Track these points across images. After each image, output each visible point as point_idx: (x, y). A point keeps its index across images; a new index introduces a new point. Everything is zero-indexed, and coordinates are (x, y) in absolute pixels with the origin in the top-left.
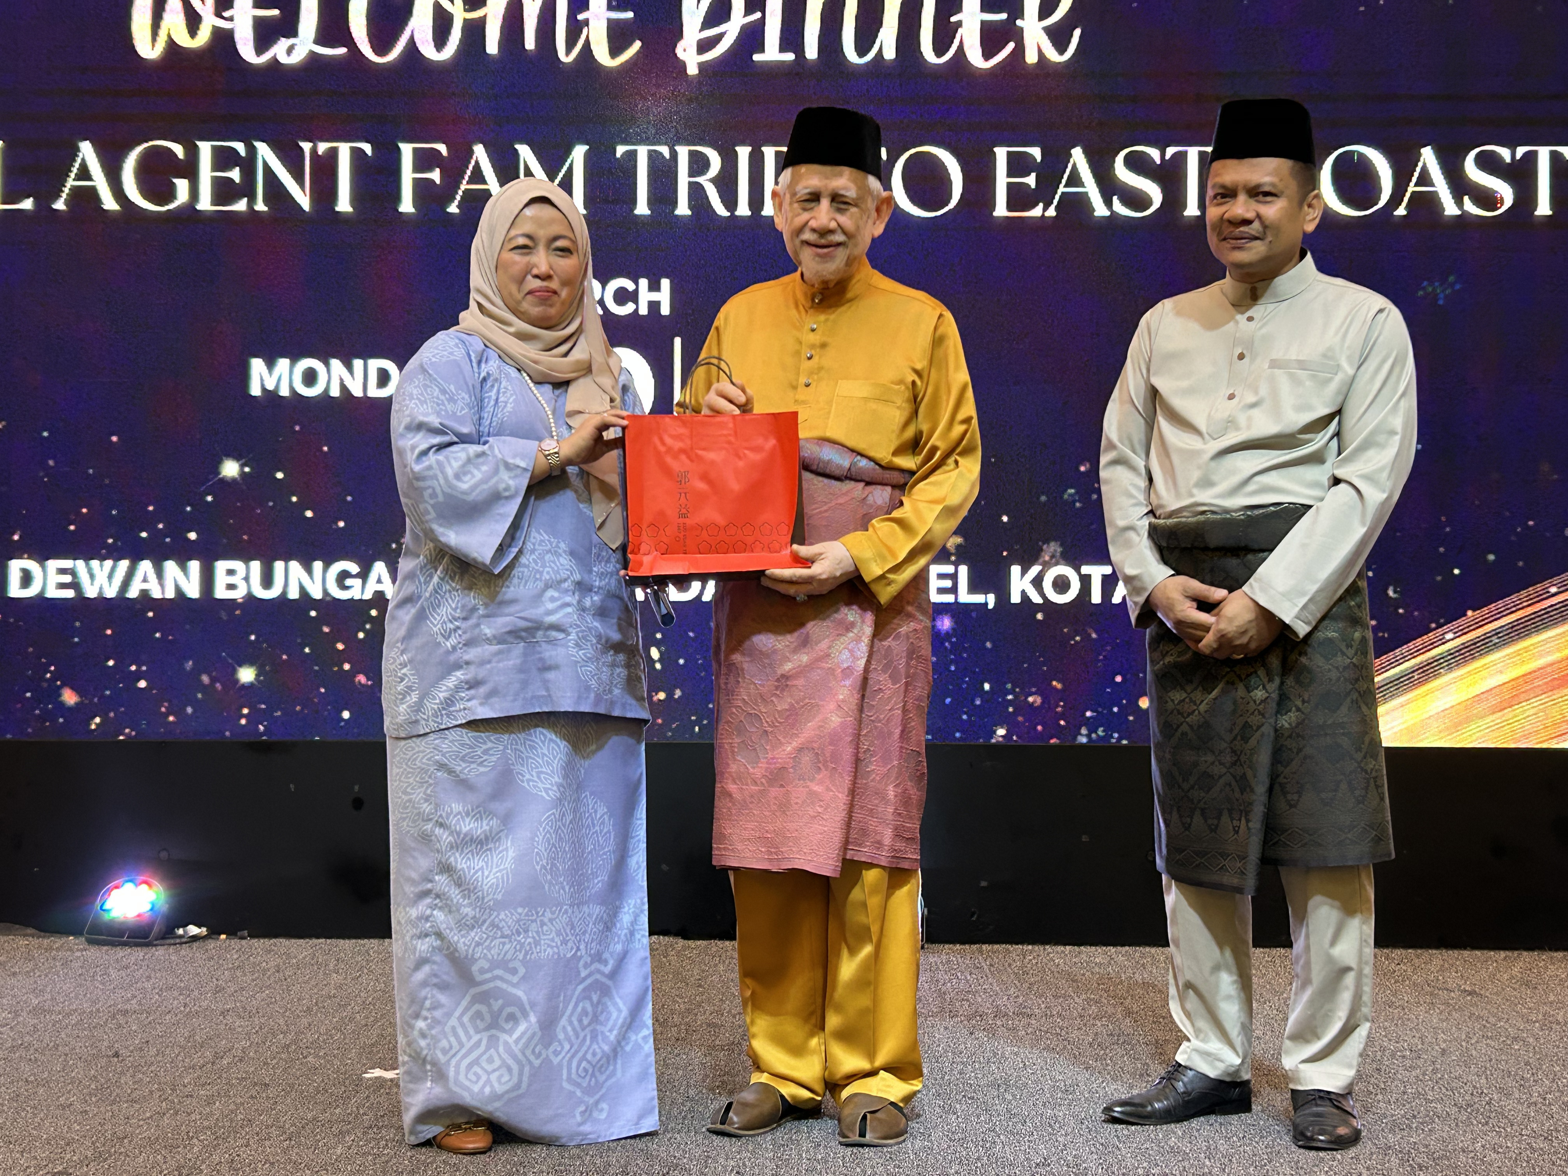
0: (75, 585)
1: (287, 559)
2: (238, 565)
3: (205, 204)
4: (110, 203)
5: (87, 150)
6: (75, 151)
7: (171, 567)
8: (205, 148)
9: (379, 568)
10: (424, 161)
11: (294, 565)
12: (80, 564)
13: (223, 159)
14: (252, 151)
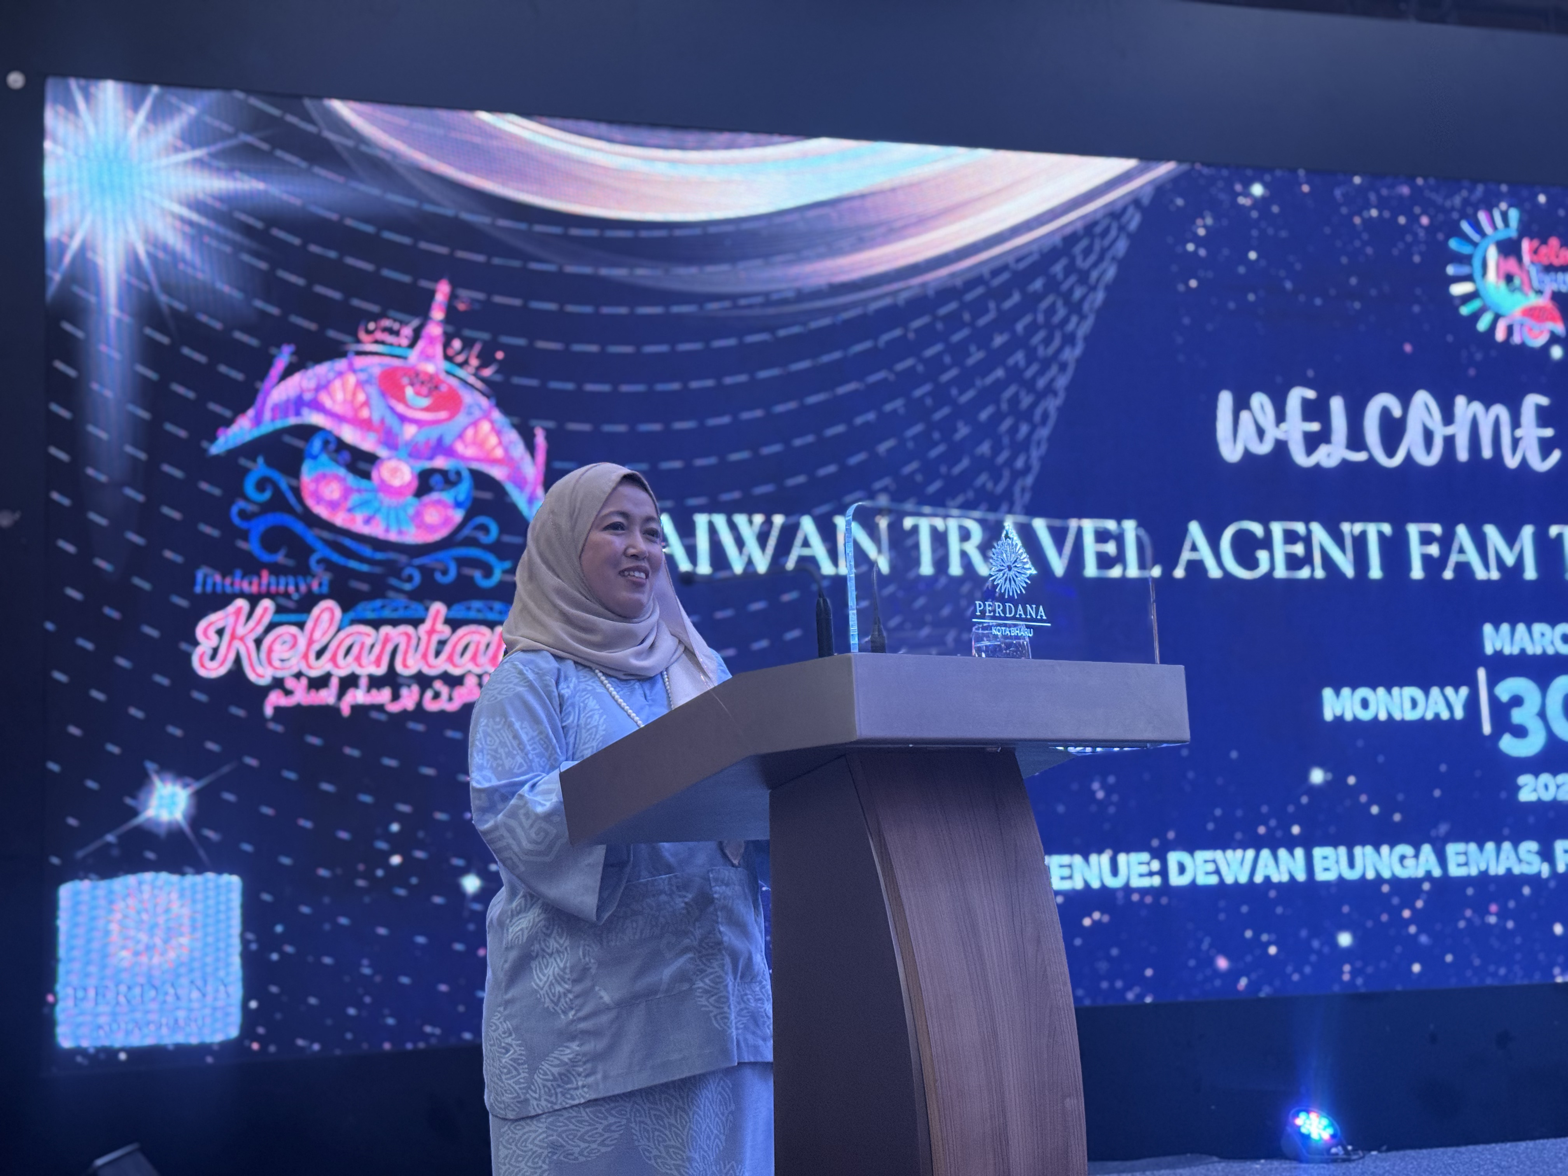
0: (1217, 872)
1: (1363, 844)
2: (1328, 851)
3: (1281, 572)
4: (1214, 572)
5: (1194, 528)
6: (1185, 531)
7: (1282, 853)
8: (1277, 529)
9: (1427, 849)
10: (1427, 538)
11: (1369, 849)
12: (1218, 855)
13: (1291, 537)
14: (1309, 532)
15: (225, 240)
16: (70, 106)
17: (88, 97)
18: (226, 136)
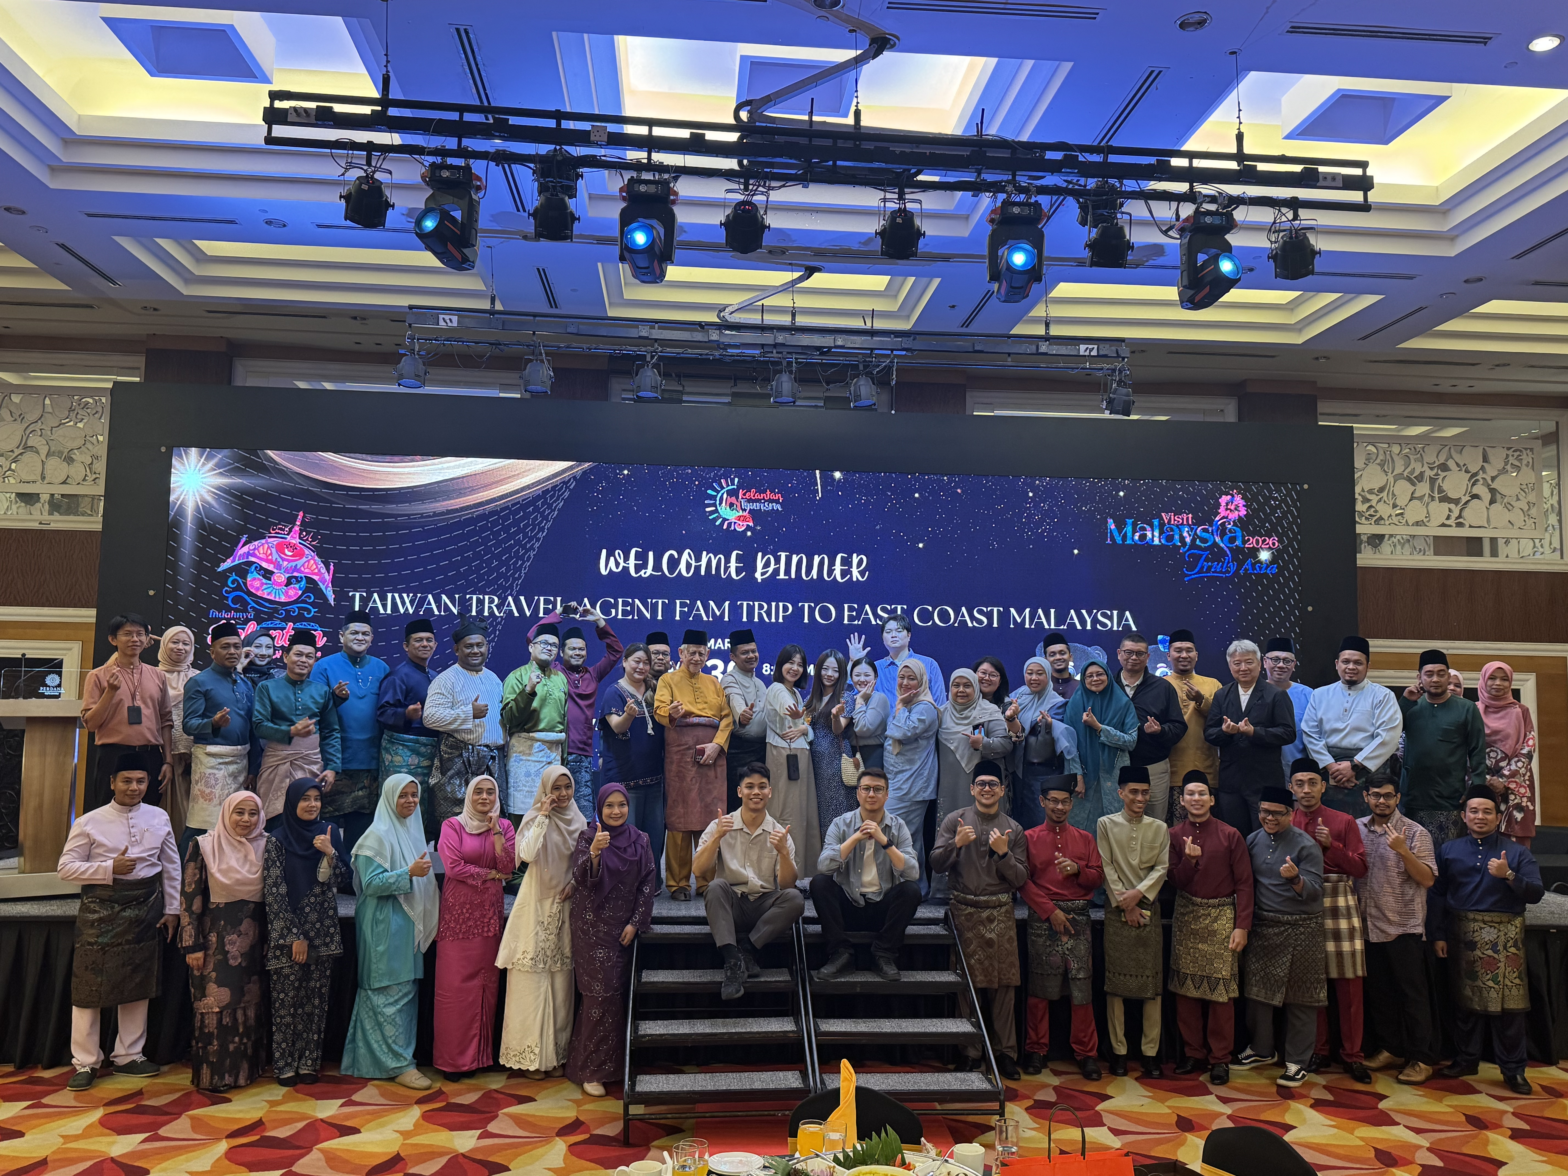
3: (620, 616)
8: (620, 600)
10: (682, 605)
14: (634, 602)
15: (227, 499)
16: (181, 456)
17: (186, 453)
18: (230, 464)
